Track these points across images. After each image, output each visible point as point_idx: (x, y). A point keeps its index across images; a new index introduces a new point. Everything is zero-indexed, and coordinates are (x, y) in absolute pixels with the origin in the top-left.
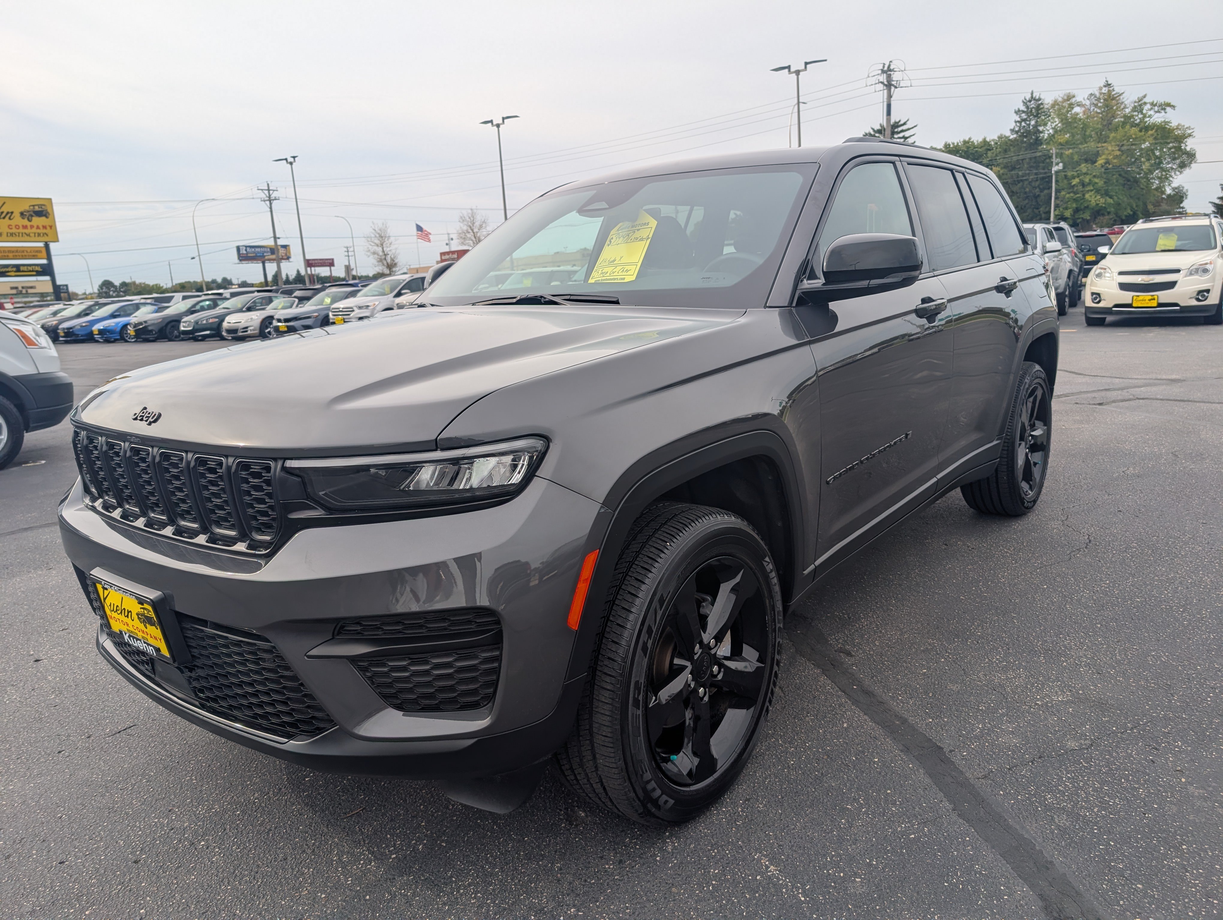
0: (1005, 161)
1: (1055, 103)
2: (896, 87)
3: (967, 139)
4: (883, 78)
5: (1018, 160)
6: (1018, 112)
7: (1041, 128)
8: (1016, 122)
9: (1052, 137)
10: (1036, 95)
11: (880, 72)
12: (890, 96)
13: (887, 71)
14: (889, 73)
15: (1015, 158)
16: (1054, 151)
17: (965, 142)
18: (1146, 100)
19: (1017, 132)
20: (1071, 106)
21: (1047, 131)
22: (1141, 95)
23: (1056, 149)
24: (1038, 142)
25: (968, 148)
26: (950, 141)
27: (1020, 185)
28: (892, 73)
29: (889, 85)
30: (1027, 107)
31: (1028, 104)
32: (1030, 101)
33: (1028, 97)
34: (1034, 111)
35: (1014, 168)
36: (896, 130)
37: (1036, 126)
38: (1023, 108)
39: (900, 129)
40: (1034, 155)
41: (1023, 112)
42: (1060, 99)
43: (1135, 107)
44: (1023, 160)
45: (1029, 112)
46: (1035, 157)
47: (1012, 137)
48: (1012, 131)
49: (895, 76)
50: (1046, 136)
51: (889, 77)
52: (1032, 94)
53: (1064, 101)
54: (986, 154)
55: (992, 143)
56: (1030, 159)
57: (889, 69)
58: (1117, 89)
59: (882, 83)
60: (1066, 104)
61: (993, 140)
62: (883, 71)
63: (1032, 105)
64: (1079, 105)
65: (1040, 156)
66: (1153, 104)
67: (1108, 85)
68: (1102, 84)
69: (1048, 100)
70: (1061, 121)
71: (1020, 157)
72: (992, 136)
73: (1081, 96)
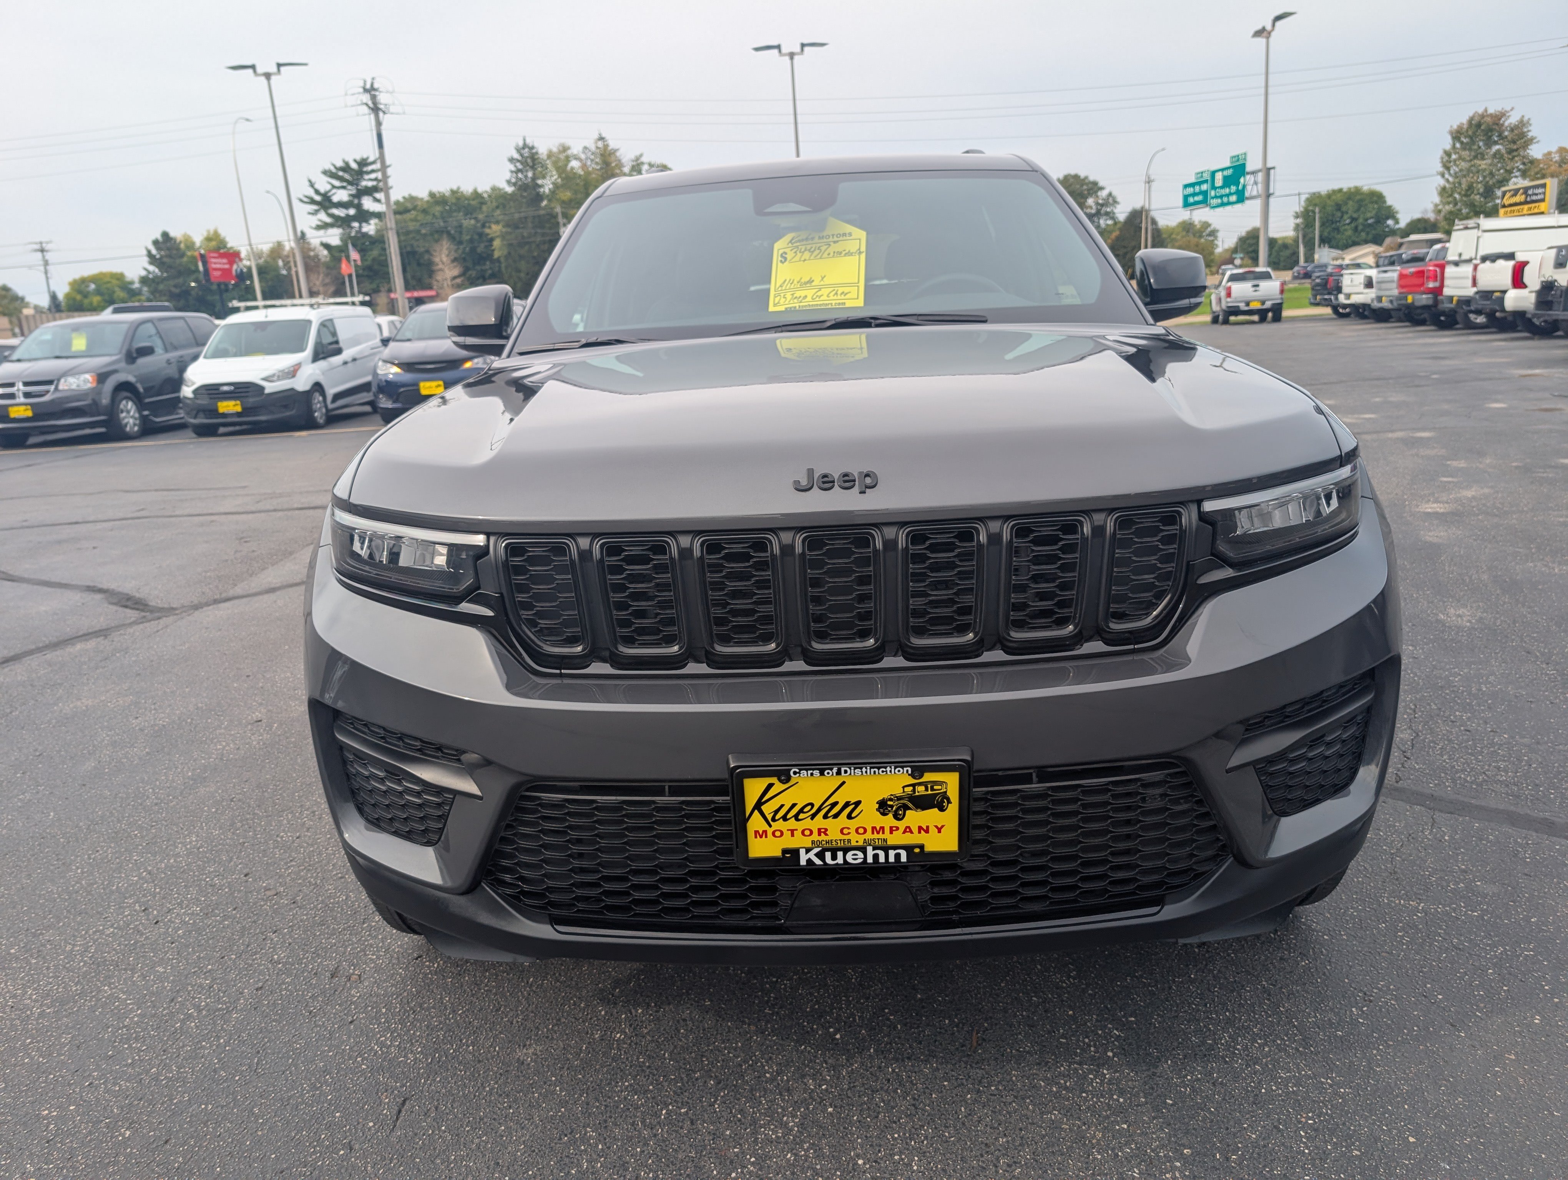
0: (507, 218)
1: (550, 155)
2: (384, 113)
3: (455, 188)
4: (366, 98)
5: (520, 218)
6: (512, 160)
7: (540, 182)
8: (512, 172)
9: (553, 192)
10: (529, 142)
11: (361, 90)
12: (379, 124)
13: (371, 90)
14: (373, 93)
15: (517, 216)
16: (558, 209)
17: (453, 192)
18: (643, 159)
19: (515, 184)
20: (568, 159)
21: (547, 185)
22: (638, 154)
23: (562, 207)
24: (539, 197)
25: (458, 199)
26: (435, 190)
27: (527, 247)
28: (377, 93)
29: (375, 109)
30: (522, 155)
31: (522, 151)
32: (523, 148)
33: (521, 144)
34: (529, 161)
35: (517, 227)
36: (365, 169)
37: (534, 179)
38: (516, 156)
39: (370, 168)
40: (537, 213)
41: (518, 161)
42: (555, 150)
43: (633, 167)
44: (526, 218)
45: (524, 162)
46: (539, 216)
47: (509, 189)
48: (509, 182)
49: (382, 98)
50: (547, 191)
51: (374, 98)
52: (524, 140)
53: (560, 152)
54: (480, 208)
55: (485, 195)
56: (534, 217)
57: (373, 88)
58: (612, 145)
59: (367, 104)
60: (562, 156)
61: (486, 192)
62: (366, 90)
63: (526, 152)
64: (577, 158)
65: (544, 215)
66: (651, 165)
67: (601, 138)
68: (596, 136)
69: (542, 150)
70: (560, 176)
71: (523, 215)
72: (484, 188)
73: (576, 149)
